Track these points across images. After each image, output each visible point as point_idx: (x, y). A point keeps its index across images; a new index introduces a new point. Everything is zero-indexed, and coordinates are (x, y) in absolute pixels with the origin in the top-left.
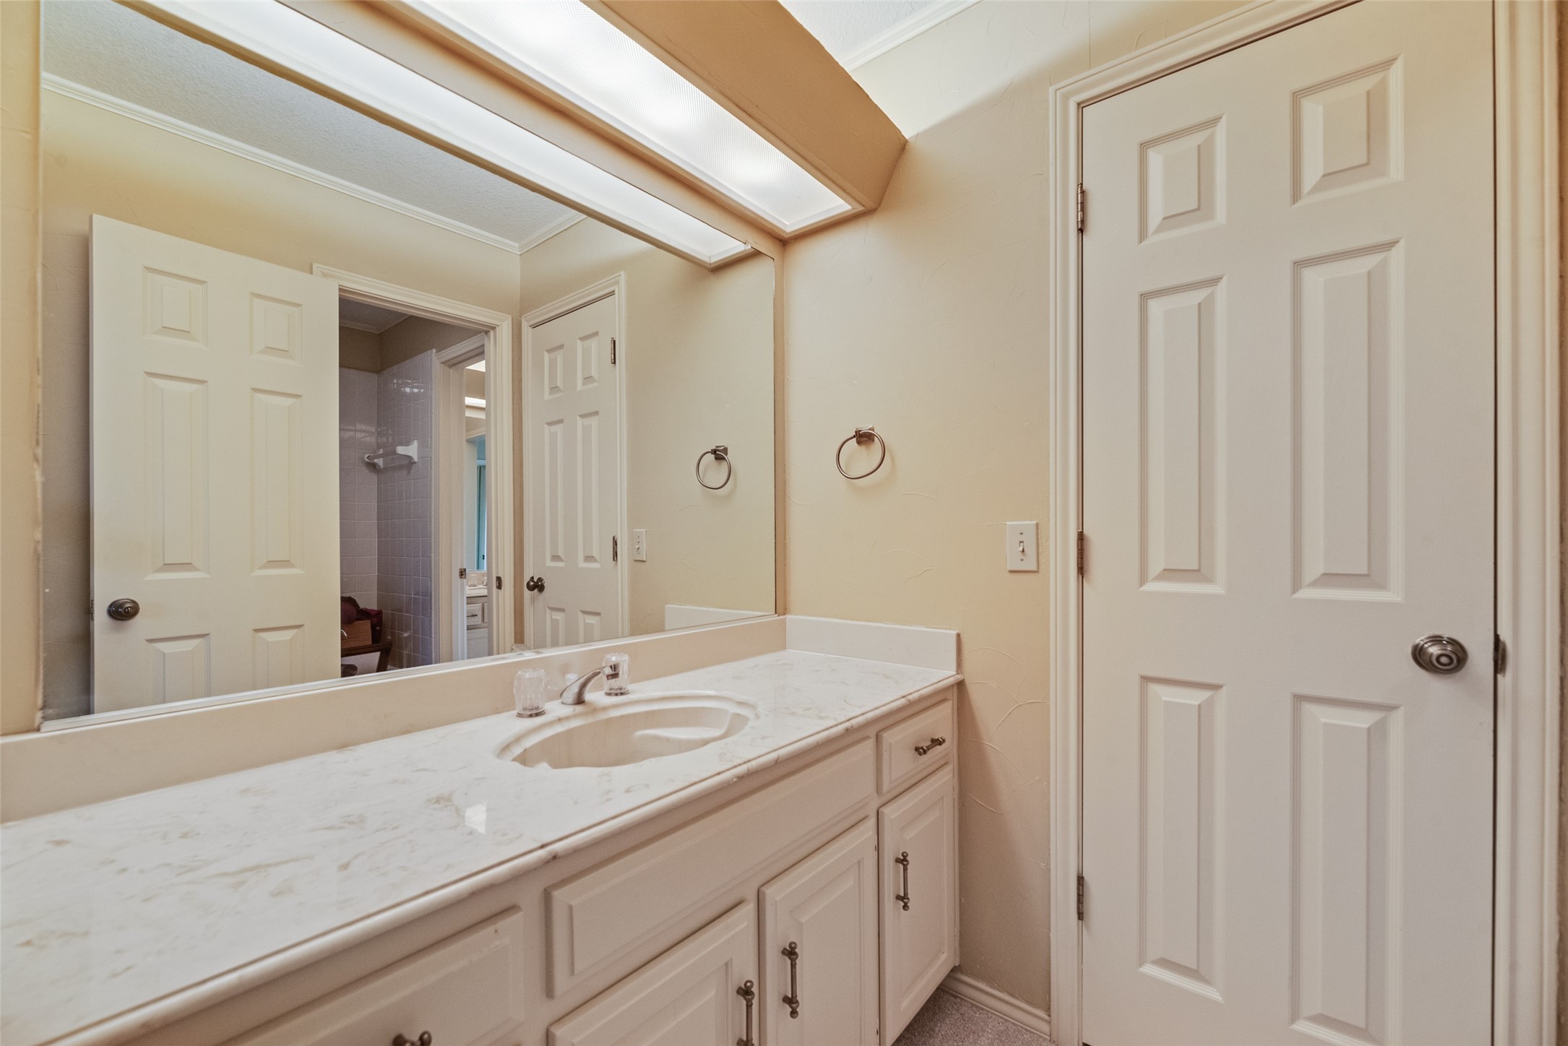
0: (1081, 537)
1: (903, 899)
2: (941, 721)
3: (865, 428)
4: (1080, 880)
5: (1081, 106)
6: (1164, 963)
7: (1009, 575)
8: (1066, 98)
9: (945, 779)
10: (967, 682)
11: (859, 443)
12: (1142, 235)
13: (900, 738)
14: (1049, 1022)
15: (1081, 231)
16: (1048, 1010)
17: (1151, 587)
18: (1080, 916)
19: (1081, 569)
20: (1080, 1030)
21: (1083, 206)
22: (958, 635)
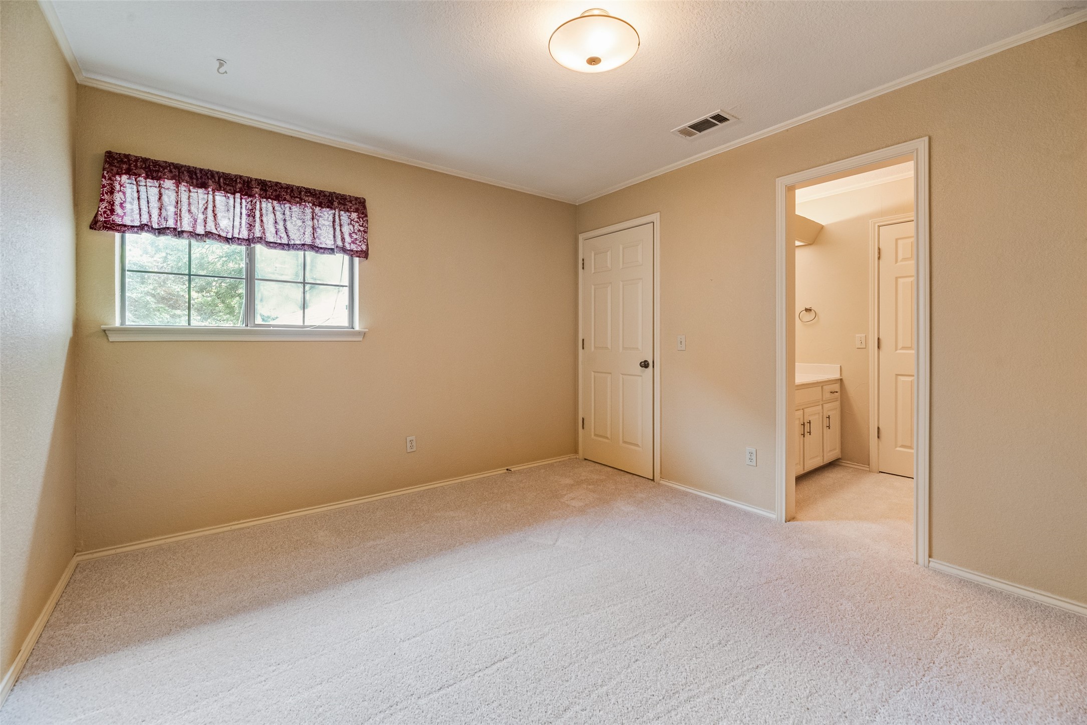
0: (879, 339)
1: (829, 427)
2: (836, 387)
3: (808, 307)
4: (878, 428)
5: (879, 226)
6: (903, 446)
7: (857, 349)
8: (875, 223)
9: (838, 404)
10: (843, 379)
11: (806, 311)
12: (896, 262)
13: (828, 388)
14: (869, 468)
15: (879, 258)
16: (869, 465)
17: (898, 351)
18: (878, 437)
19: (879, 347)
20: (878, 468)
21: (879, 253)
22: (841, 366)
